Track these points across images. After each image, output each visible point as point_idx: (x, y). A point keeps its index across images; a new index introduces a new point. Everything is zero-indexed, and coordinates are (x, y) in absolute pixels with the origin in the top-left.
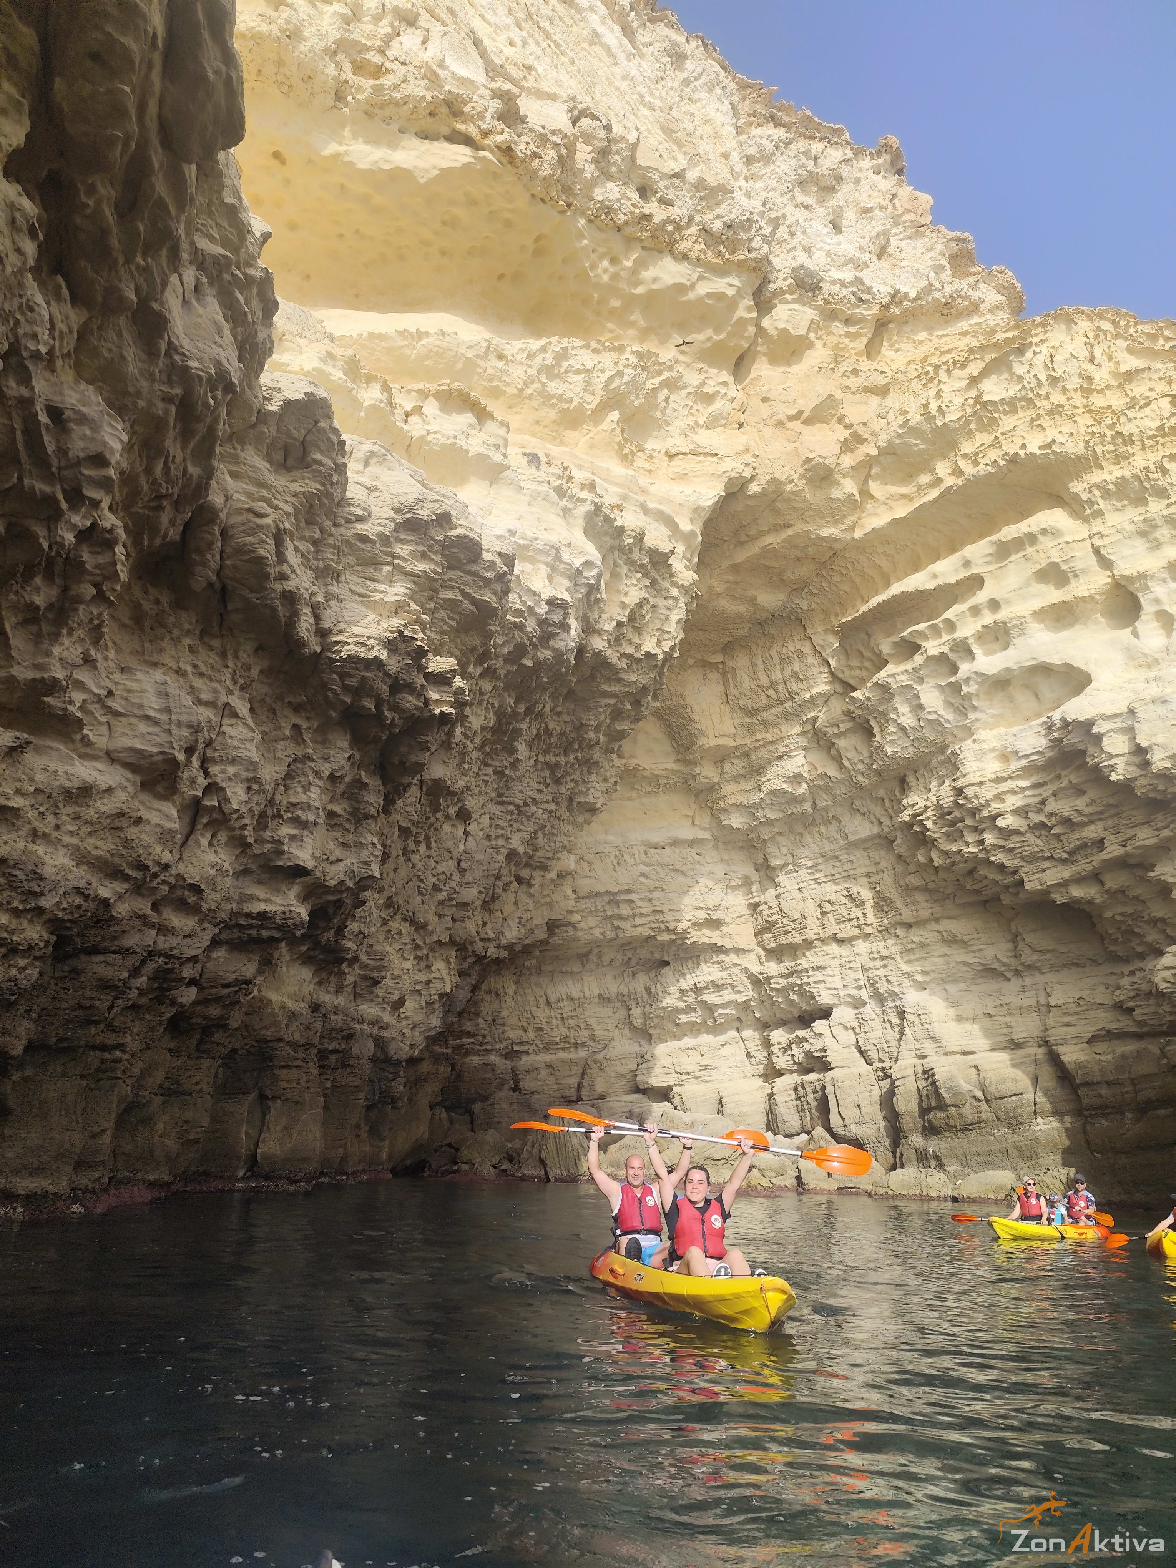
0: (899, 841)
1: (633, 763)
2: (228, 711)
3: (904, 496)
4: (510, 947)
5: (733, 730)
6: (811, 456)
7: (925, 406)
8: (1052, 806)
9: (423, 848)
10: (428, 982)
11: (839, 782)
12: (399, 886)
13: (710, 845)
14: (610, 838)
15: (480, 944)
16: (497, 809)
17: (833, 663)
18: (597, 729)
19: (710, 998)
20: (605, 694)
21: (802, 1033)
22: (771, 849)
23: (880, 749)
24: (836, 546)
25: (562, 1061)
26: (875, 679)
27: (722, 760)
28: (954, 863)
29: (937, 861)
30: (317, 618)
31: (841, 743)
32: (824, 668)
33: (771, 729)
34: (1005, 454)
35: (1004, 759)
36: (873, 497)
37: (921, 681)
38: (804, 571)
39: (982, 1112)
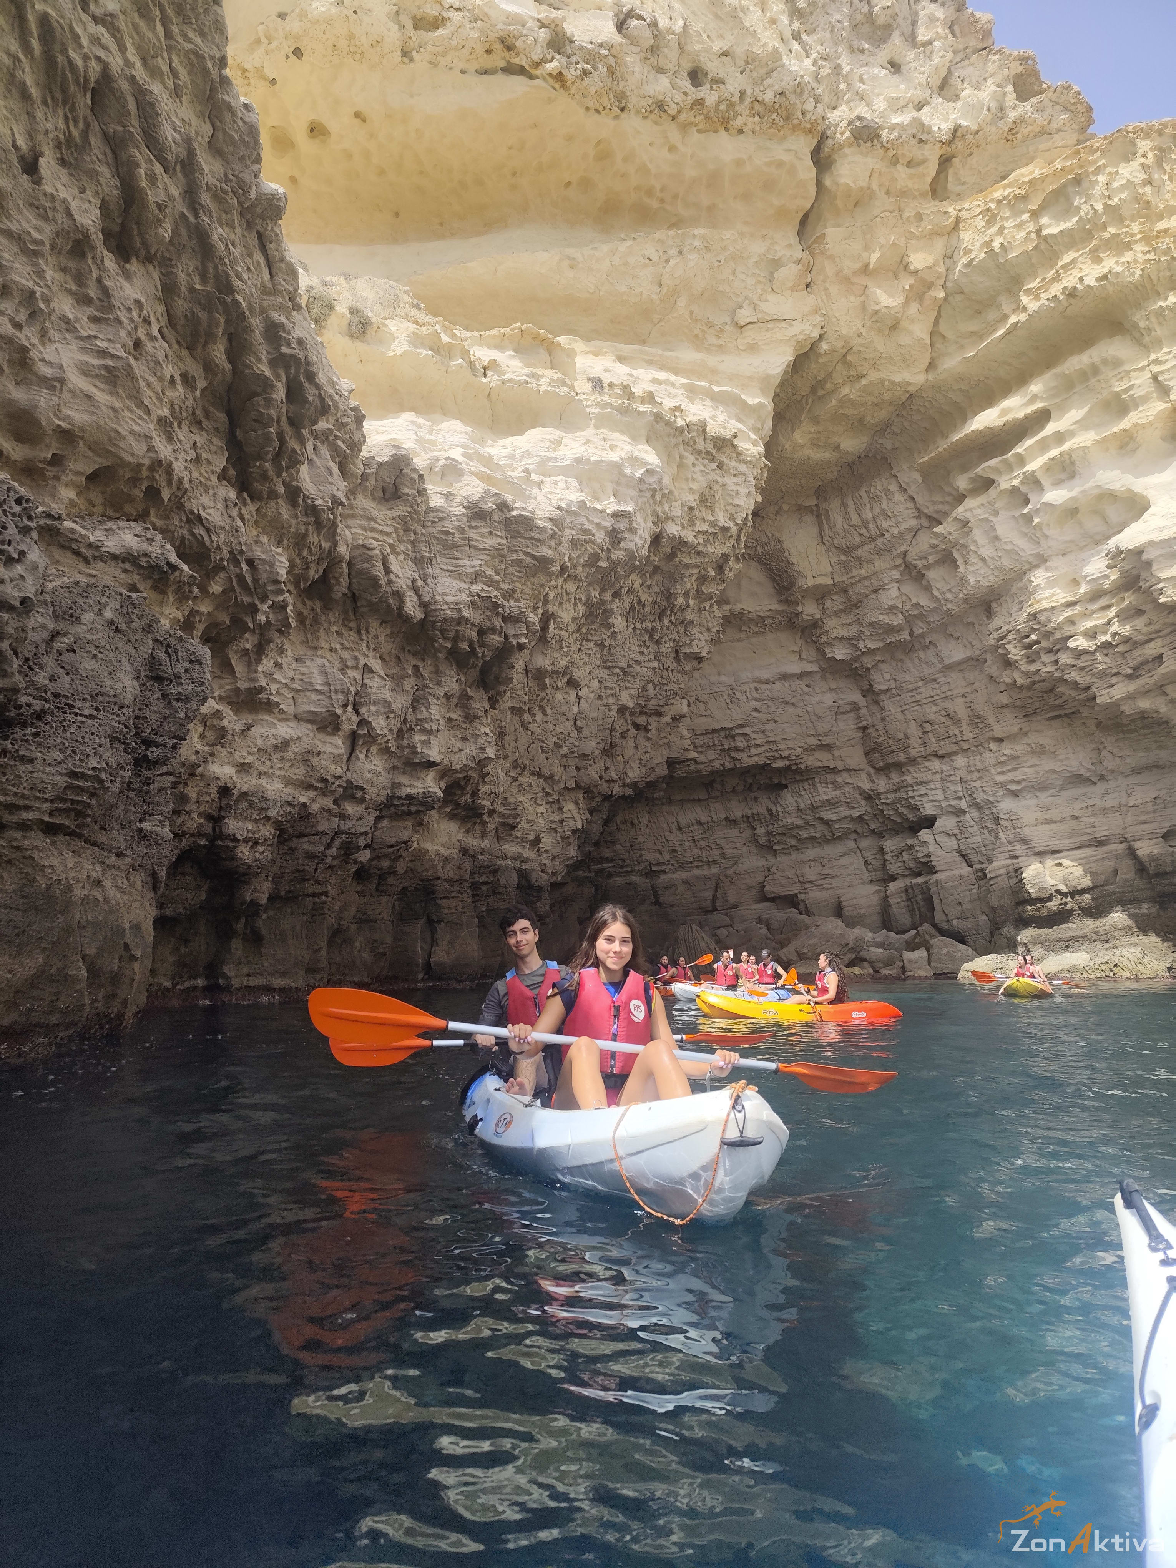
0: (989, 662)
1: (738, 608)
2: (367, 669)
3: (973, 333)
4: (634, 785)
5: (830, 569)
6: (877, 308)
7: (988, 243)
8: (1115, 627)
9: (539, 717)
10: (562, 821)
11: (934, 610)
12: (522, 749)
13: (818, 677)
14: (723, 678)
15: (605, 785)
16: (603, 673)
17: (919, 499)
18: (686, 595)
19: (826, 816)
20: (687, 566)
21: (910, 842)
22: (875, 676)
23: (963, 579)
24: (911, 388)
25: (697, 878)
26: (954, 515)
27: (822, 598)
28: (1035, 682)
29: (1021, 681)
30: (419, 596)
31: (931, 575)
32: (910, 505)
33: (865, 565)
34: (1065, 288)
35: (1076, 582)
36: (944, 337)
37: (996, 513)
38: (883, 415)
39: (1066, 904)
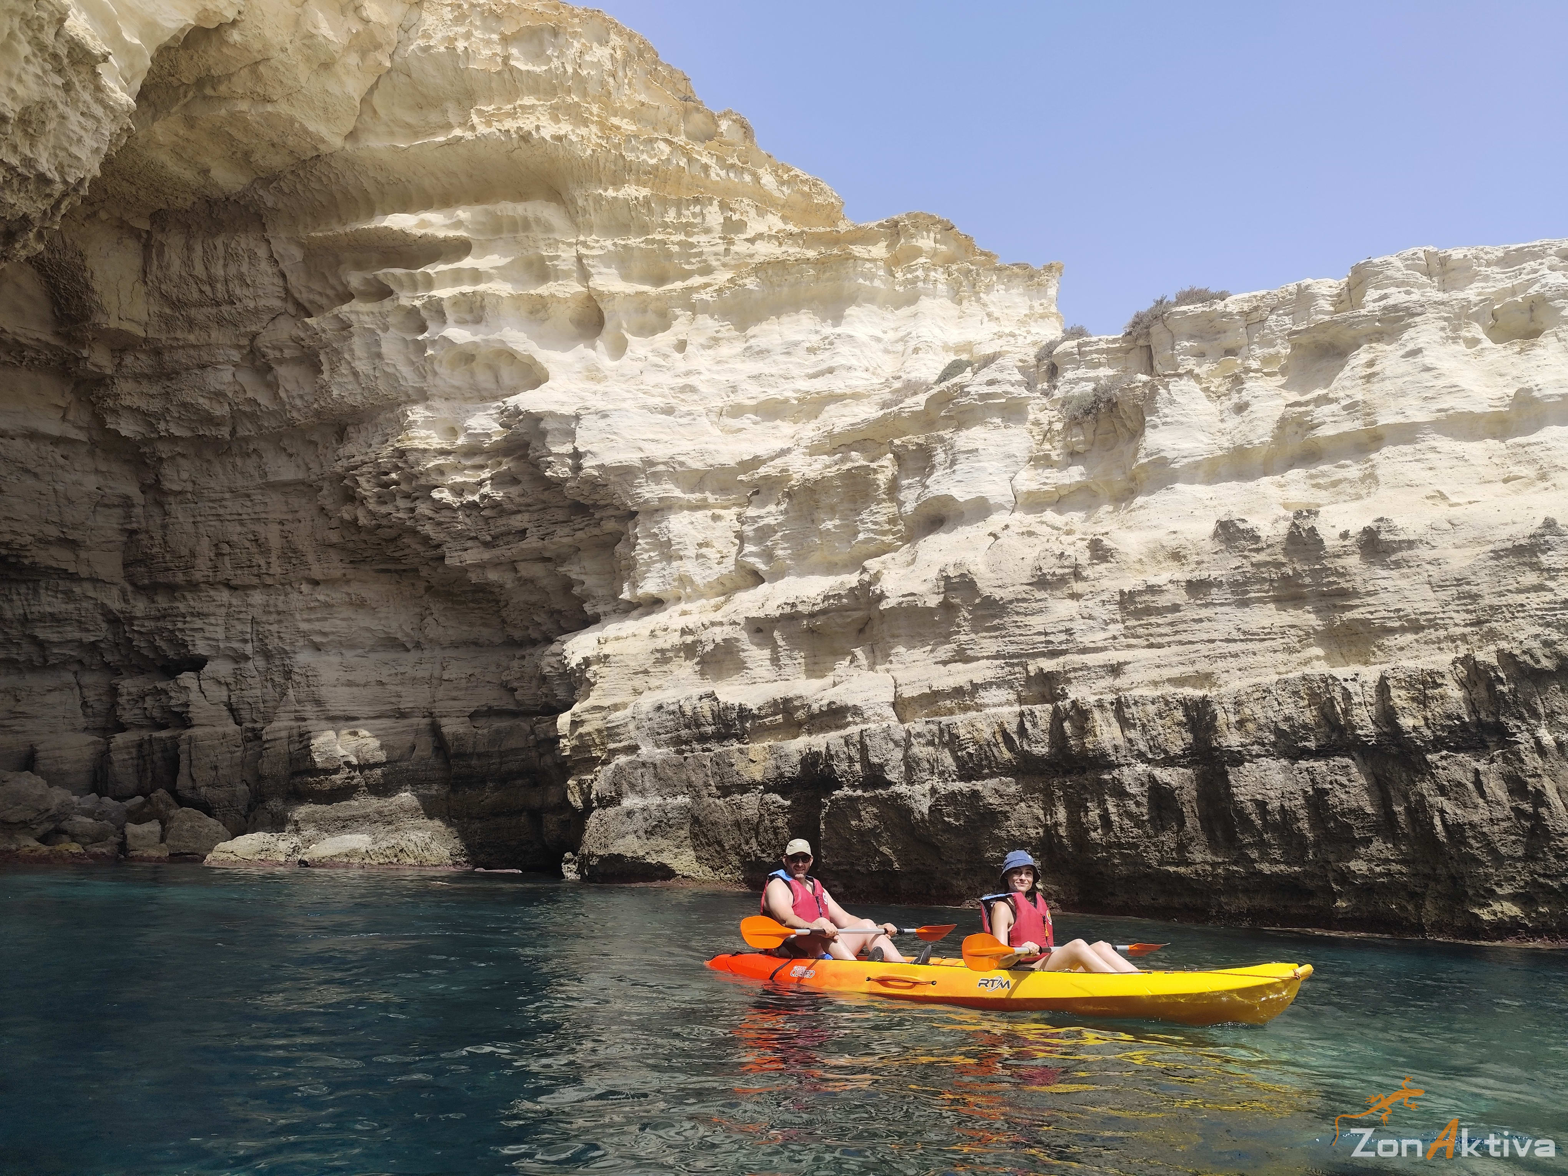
0: (325, 492)
3: (408, 126)
5: (145, 317)
6: (314, 31)
7: (452, 40)
8: (487, 489)
11: (272, 414)
13: (84, 449)
17: (292, 278)
19: (42, 634)
22: (168, 470)
23: (324, 388)
24: (322, 148)
26: (335, 311)
27: (123, 350)
28: (379, 526)
29: (363, 521)
31: (282, 371)
32: (279, 281)
33: (197, 332)
34: (519, 128)
35: (453, 432)
36: (375, 112)
37: (386, 329)
38: (277, 161)
39: (353, 778)
